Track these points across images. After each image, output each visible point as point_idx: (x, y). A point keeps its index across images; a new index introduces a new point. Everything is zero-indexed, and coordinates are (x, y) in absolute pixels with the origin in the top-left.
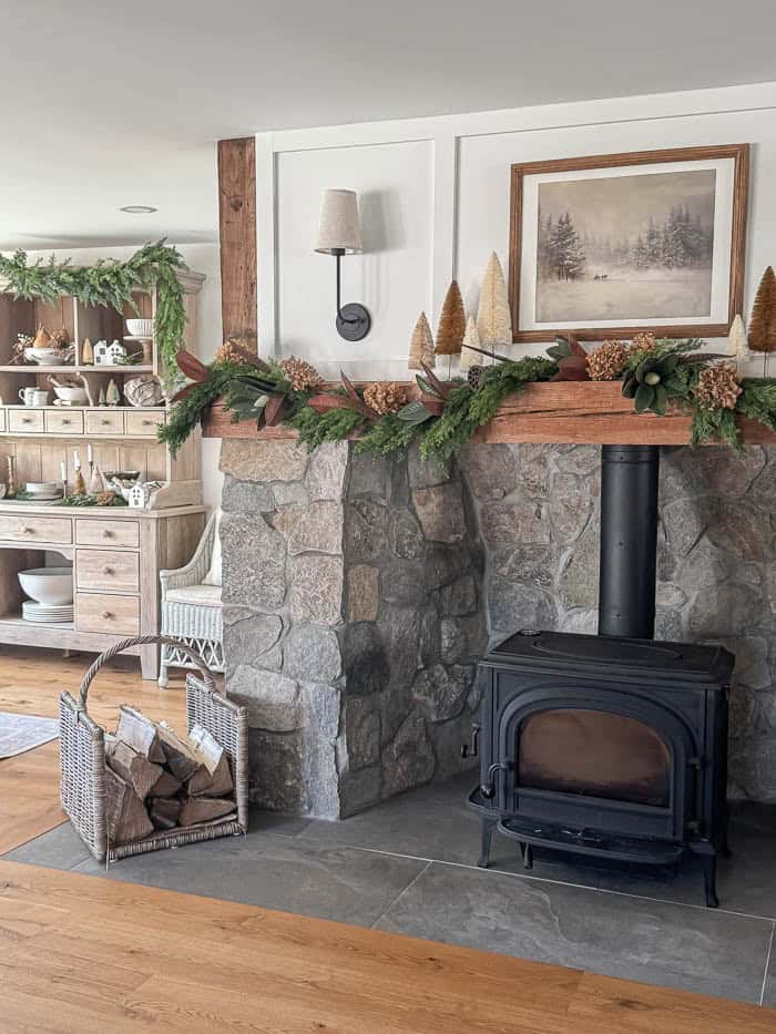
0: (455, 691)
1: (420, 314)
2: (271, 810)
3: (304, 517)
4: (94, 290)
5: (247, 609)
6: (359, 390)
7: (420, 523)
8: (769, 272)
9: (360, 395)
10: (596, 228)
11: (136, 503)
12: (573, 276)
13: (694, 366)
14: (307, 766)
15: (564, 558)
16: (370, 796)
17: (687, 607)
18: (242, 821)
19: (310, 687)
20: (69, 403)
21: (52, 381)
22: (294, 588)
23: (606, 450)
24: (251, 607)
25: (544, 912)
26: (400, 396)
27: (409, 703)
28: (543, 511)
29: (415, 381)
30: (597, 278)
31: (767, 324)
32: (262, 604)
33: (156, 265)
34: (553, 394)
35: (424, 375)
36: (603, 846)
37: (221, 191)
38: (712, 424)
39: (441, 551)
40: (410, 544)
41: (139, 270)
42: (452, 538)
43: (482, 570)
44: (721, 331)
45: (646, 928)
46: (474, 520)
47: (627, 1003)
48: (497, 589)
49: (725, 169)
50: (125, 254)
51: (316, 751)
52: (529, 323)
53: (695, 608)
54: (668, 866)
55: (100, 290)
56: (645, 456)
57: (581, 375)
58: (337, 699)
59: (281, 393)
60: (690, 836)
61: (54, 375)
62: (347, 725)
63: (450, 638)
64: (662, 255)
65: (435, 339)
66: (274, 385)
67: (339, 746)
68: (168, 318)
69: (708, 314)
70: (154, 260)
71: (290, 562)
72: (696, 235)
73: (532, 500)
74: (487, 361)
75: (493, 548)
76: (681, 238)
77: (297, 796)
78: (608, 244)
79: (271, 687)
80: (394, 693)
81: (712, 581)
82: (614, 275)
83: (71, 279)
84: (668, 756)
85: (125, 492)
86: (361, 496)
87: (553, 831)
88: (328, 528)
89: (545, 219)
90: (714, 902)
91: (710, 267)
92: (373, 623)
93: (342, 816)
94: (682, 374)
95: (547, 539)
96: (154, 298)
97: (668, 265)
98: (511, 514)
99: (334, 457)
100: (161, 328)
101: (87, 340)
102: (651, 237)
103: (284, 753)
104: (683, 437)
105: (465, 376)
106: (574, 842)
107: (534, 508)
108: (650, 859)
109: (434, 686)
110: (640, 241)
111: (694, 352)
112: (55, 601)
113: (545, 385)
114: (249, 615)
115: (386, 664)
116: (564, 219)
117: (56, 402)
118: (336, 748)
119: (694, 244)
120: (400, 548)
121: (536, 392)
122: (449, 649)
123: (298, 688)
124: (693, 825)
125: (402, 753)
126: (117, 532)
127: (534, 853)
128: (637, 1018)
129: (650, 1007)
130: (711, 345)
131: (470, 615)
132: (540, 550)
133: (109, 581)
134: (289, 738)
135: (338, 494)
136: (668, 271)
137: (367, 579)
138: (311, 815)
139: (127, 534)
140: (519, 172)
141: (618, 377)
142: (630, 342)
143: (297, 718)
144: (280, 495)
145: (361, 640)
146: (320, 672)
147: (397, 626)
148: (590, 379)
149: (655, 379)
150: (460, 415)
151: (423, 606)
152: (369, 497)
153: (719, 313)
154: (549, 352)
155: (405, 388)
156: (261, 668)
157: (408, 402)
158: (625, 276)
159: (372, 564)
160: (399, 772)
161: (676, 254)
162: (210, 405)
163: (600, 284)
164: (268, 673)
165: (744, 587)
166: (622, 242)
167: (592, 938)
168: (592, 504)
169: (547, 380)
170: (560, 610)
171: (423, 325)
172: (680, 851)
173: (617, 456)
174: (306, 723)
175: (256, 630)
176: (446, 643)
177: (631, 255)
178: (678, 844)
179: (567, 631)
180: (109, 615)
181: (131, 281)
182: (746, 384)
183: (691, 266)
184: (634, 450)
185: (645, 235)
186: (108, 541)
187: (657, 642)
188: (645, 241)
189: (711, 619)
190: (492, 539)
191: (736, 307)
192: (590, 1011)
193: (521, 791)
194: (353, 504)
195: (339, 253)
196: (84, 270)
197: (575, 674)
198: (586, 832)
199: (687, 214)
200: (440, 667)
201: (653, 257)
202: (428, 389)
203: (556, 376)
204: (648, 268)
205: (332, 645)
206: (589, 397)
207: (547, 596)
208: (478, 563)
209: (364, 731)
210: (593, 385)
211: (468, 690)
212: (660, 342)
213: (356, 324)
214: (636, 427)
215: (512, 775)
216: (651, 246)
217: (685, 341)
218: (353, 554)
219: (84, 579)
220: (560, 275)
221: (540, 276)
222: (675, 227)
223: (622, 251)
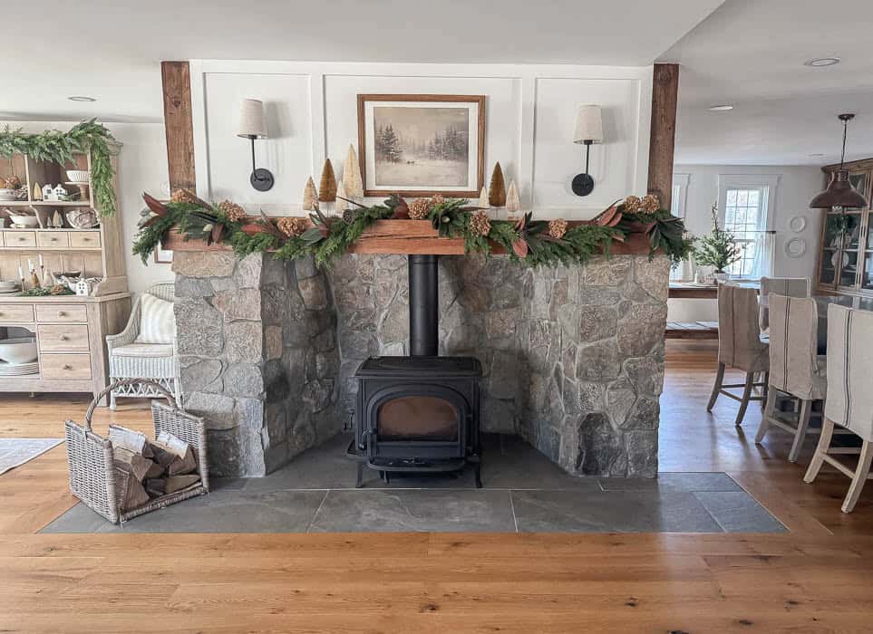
0: (324, 394)
1: (308, 178)
2: (219, 476)
3: (234, 299)
4: (42, 150)
5: (197, 358)
6: (274, 222)
7: (302, 299)
8: (498, 166)
9: (275, 224)
10: (407, 134)
11: (82, 292)
12: (397, 161)
13: (466, 213)
14: (243, 448)
15: (383, 315)
16: (282, 459)
17: (448, 338)
18: (205, 485)
19: (243, 402)
20: (23, 226)
21: (8, 211)
22: (230, 342)
23: (411, 257)
24: (199, 356)
25: (398, 506)
26: (301, 226)
27: (302, 403)
28: (371, 290)
29: (308, 217)
30: (409, 163)
31: (498, 193)
32: (207, 353)
33: (90, 135)
34: (391, 226)
35: (315, 213)
36: (426, 465)
37: (165, 94)
38: (476, 243)
39: (315, 315)
40: (298, 313)
41: (77, 138)
42: (320, 308)
43: (336, 325)
44: (477, 195)
45: (453, 505)
46: (331, 296)
47: (456, 544)
48: (344, 335)
49: (473, 108)
50: (67, 127)
51: (249, 438)
52: (372, 186)
53: (451, 338)
54: (457, 471)
55: (46, 149)
56: (432, 260)
57: (405, 216)
58: (261, 406)
59: (221, 223)
60: (469, 454)
61: (8, 208)
62: (267, 421)
63: (321, 364)
64: (443, 153)
65: (318, 193)
66: (216, 217)
67: (264, 433)
68: (101, 171)
69: (467, 185)
70: (89, 132)
71: (226, 327)
72: (460, 144)
73: (364, 284)
74: (352, 207)
75: (342, 311)
76: (452, 144)
77: (237, 467)
78: (414, 144)
79: (217, 404)
80: (293, 399)
81: (459, 323)
82: (417, 161)
83: (24, 142)
84: (457, 415)
85: (71, 286)
86: (271, 285)
87: (398, 463)
88: (252, 305)
89: (378, 127)
90: (480, 485)
91: (468, 160)
92: (280, 359)
93: (267, 474)
94: (461, 217)
95: (373, 306)
96: (89, 157)
97: (446, 158)
98: (353, 292)
99: (254, 261)
100: (96, 178)
101: (37, 184)
102: (437, 141)
103: (226, 442)
104: (459, 250)
105: (341, 216)
106: (411, 466)
107: (366, 288)
108: (448, 468)
109: (314, 392)
110: (431, 143)
111: (464, 206)
112: (22, 360)
113: (386, 221)
114: (199, 361)
115: (287, 383)
116: (389, 129)
117: (12, 225)
118: (261, 435)
119: (459, 148)
120: (293, 315)
121: (381, 224)
122: (321, 371)
123: (235, 402)
124: (470, 448)
125: (298, 433)
126: (71, 312)
127: (390, 475)
128: (463, 551)
129: (468, 544)
130: (473, 202)
131: (331, 351)
132: (369, 312)
133: (65, 345)
134: (229, 433)
135: (257, 284)
136: (446, 161)
137: (276, 333)
138: (247, 476)
139: (78, 314)
140: (362, 99)
141: (426, 217)
142: (431, 199)
143: (235, 420)
144: (216, 286)
145: (274, 370)
146: (249, 392)
147: (293, 360)
148: (410, 219)
149: (448, 220)
150: (340, 238)
151: (305, 348)
152: (274, 285)
153: (472, 187)
154: (385, 202)
155: (303, 221)
156: (208, 393)
157: (304, 230)
158: (425, 163)
159: (279, 325)
160: (297, 444)
161: (450, 153)
162: (168, 230)
163: (410, 166)
164: (214, 395)
165: (475, 326)
166: (422, 143)
167: (429, 514)
168: (398, 286)
169: (386, 218)
170: (381, 344)
171: (311, 184)
172: (463, 463)
173: (417, 260)
174: (241, 422)
175: (204, 370)
176: (319, 367)
177: (427, 152)
178: (462, 459)
179: (385, 354)
180: (68, 367)
181: (72, 145)
182: (492, 222)
183: (458, 160)
184: (426, 257)
185: (433, 142)
186: (63, 318)
187: (441, 358)
188: (434, 144)
189: (459, 343)
190: (341, 307)
191: (481, 183)
192: (440, 552)
193: (380, 444)
194: (266, 289)
195: (253, 137)
196: (33, 137)
197: (412, 378)
198: (416, 460)
199: (455, 131)
200: (316, 381)
201: (438, 153)
202: (318, 223)
203: (393, 216)
204: (436, 159)
205: (257, 374)
206: (409, 228)
207: (373, 336)
208: (334, 320)
209: (277, 423)
210: (413, 222)
211: (331, 393)
212: (447, 200)
213: (263, 182)
214: (437, 245)
215: (375, 436)
216: (437, 147)
217: (460, 199)
218: (268, 320)
219: (44, 346)
220: (388, 160)
221: (377, 159)
222: (448, 138)
223: (422, 149)
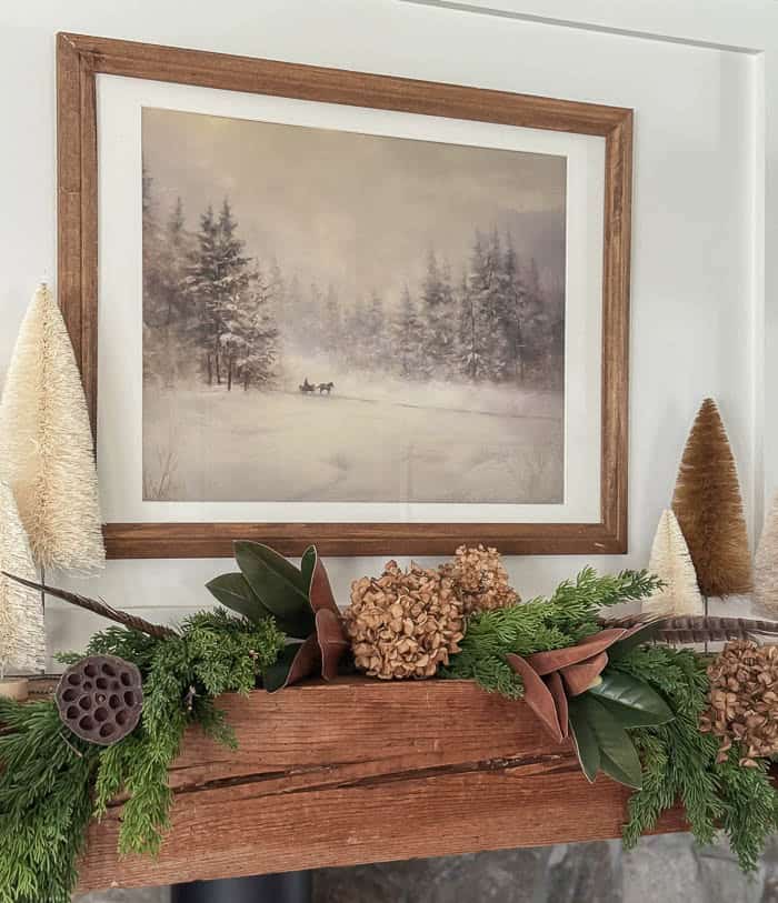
12: (249, 377)
30: (307, 388)
64: (459, 347)
69: (558, 498)
72: (528, 310)
78: (331, 305)
82: (348, 384)
89: (164, 216)
91: (559, 388)
97: (472, 370)
102: (435, 296)
110: (408, 305)
116: (216, 221)
119: (527, 327)
136: (470, 386)
153: (581, 504)
158: (377, 391)
161: (491, 350)
163: (313, 407)
166: (367, 301)
177: (388, 338)
183: (522, 380)
185: (418, 294)
188: (419, 306)
199: (511, 256)
201: (440, 349)
204: (427, 376)
216: (433, 321)
220: (211, 371)
221: (153, 369)
222: (483, 281)
223: (367, 324)
